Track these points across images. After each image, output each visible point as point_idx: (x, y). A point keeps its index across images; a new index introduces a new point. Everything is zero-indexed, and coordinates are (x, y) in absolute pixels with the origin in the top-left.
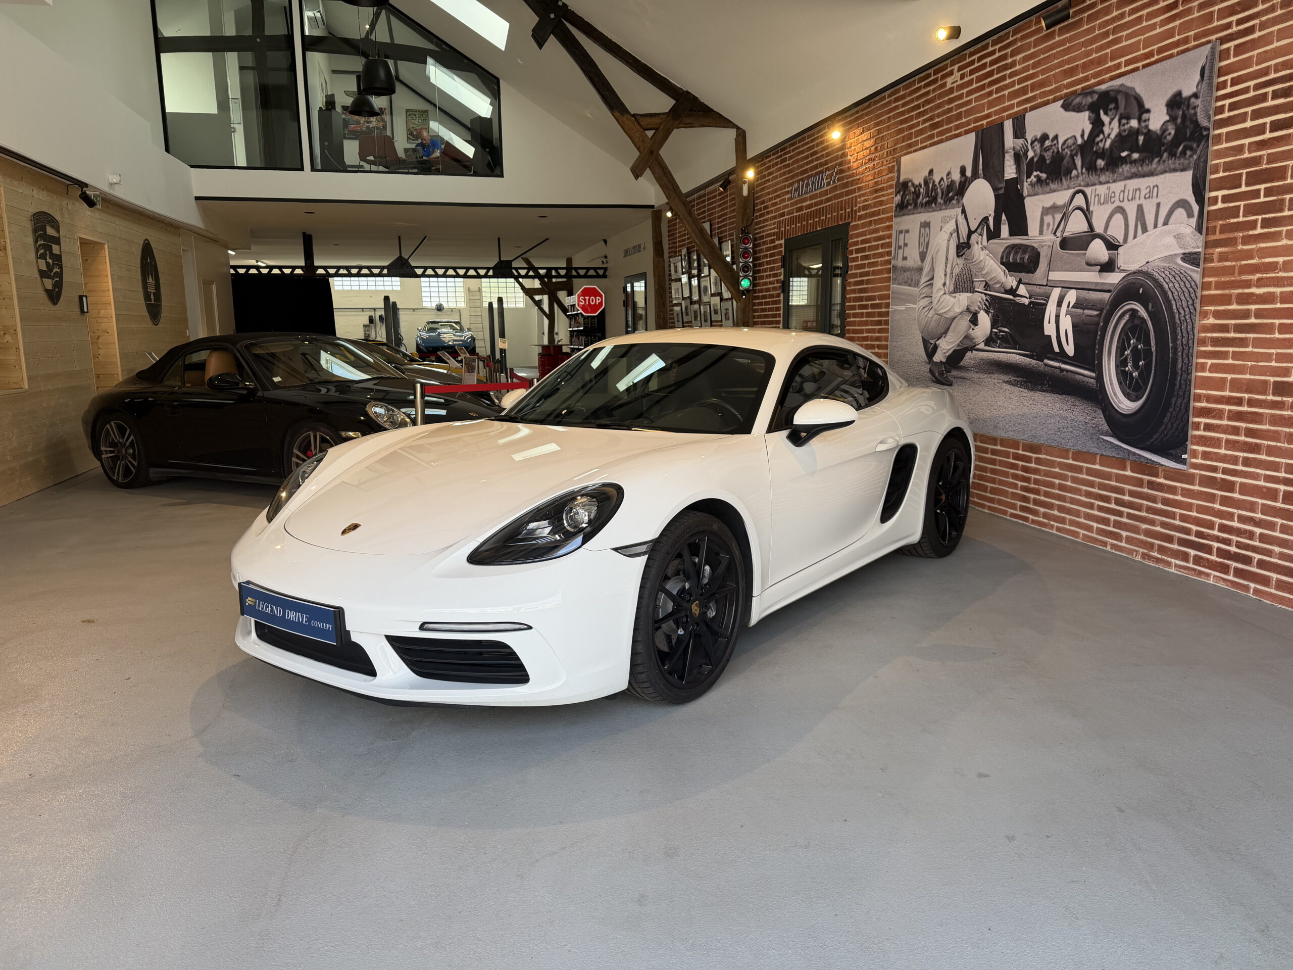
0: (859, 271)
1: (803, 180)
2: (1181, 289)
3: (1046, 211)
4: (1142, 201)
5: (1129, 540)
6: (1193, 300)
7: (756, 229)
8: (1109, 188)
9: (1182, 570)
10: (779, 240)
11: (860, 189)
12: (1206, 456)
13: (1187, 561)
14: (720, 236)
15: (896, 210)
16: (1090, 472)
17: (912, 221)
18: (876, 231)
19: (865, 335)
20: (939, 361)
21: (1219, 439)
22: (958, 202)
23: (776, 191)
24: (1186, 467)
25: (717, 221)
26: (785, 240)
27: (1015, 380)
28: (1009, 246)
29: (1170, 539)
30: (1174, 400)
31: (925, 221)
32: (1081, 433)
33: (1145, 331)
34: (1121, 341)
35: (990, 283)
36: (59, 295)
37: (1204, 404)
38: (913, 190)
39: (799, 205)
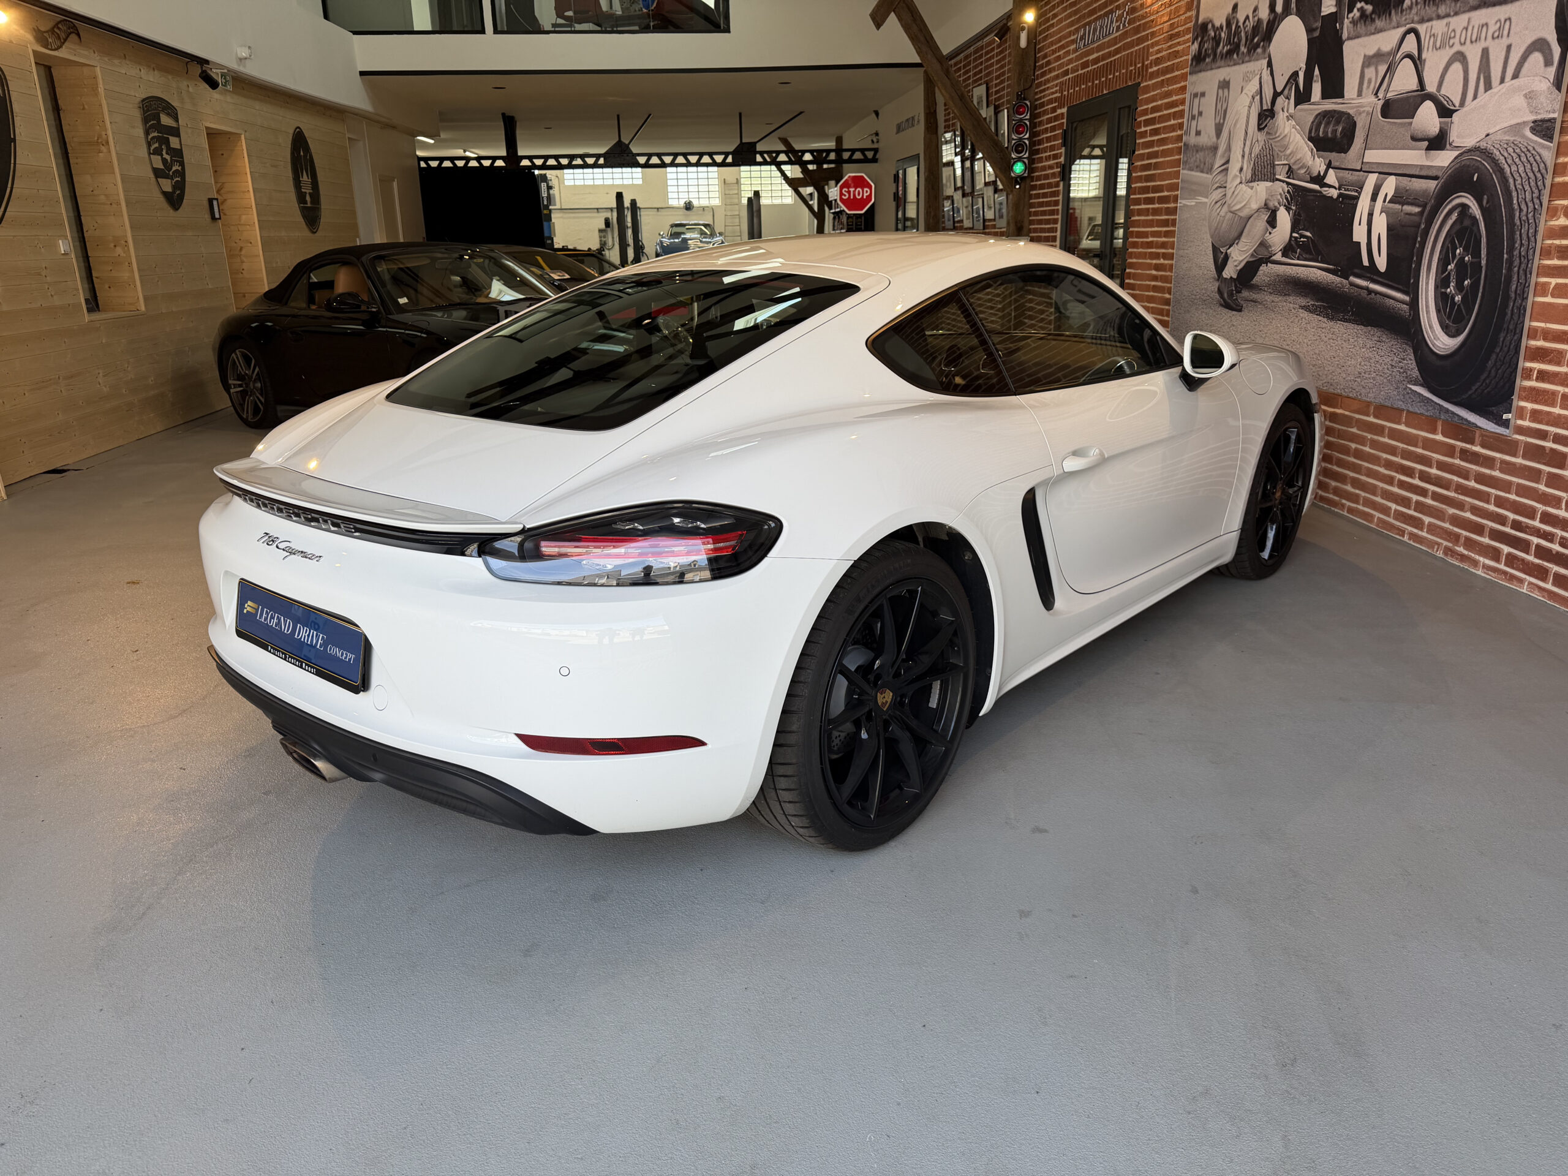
0: (1147, 151)
1: (1089, 23)
2: (1527, 174)
3: (1370, 61)
4: (1489, 43)
5: (1432, 529)
6: (1540, 191)
7: (1036, 93)
8: (1448, 24)
9: (1490, 573)
10: (1061, 108)
11: (1153, 34)
12: (1536, 416)
13: (1498, 560)
14: (997, 103)
15: (1192, 64)
16: (1394, 434)
17: (1208, 80)
18: (1168, 94)
19: (1151, 239)
20: (1229, 277)
21: (1554, 393)
22: (1264, 50)
23: (1060, 40)
24: (1508, 431)
25: (994, 82)
26: (1068, 108)
27: (1313, 305)
28: (1319, 114)
29: (1479, 529)
30: (1502, 335)
31: (1224, 80)
32: (1385, 380)
33: (1475, 235)
34: (1445, 250)
35: (1294, 167)
36: (181, 197)
37: (1540, 343)
38: (1213, 34)
39: (1085, 59)
